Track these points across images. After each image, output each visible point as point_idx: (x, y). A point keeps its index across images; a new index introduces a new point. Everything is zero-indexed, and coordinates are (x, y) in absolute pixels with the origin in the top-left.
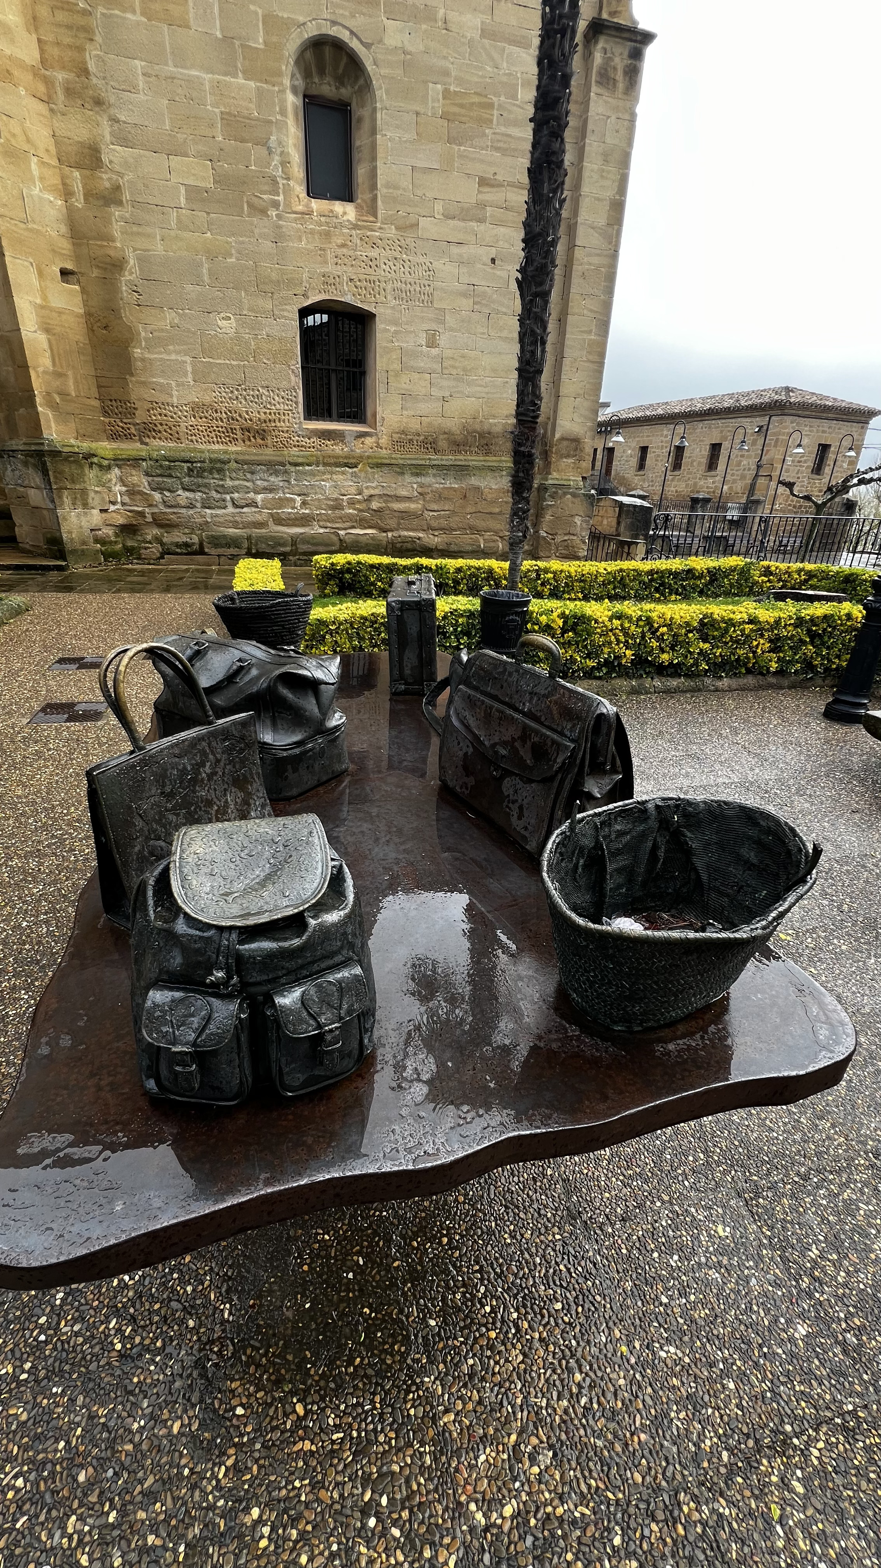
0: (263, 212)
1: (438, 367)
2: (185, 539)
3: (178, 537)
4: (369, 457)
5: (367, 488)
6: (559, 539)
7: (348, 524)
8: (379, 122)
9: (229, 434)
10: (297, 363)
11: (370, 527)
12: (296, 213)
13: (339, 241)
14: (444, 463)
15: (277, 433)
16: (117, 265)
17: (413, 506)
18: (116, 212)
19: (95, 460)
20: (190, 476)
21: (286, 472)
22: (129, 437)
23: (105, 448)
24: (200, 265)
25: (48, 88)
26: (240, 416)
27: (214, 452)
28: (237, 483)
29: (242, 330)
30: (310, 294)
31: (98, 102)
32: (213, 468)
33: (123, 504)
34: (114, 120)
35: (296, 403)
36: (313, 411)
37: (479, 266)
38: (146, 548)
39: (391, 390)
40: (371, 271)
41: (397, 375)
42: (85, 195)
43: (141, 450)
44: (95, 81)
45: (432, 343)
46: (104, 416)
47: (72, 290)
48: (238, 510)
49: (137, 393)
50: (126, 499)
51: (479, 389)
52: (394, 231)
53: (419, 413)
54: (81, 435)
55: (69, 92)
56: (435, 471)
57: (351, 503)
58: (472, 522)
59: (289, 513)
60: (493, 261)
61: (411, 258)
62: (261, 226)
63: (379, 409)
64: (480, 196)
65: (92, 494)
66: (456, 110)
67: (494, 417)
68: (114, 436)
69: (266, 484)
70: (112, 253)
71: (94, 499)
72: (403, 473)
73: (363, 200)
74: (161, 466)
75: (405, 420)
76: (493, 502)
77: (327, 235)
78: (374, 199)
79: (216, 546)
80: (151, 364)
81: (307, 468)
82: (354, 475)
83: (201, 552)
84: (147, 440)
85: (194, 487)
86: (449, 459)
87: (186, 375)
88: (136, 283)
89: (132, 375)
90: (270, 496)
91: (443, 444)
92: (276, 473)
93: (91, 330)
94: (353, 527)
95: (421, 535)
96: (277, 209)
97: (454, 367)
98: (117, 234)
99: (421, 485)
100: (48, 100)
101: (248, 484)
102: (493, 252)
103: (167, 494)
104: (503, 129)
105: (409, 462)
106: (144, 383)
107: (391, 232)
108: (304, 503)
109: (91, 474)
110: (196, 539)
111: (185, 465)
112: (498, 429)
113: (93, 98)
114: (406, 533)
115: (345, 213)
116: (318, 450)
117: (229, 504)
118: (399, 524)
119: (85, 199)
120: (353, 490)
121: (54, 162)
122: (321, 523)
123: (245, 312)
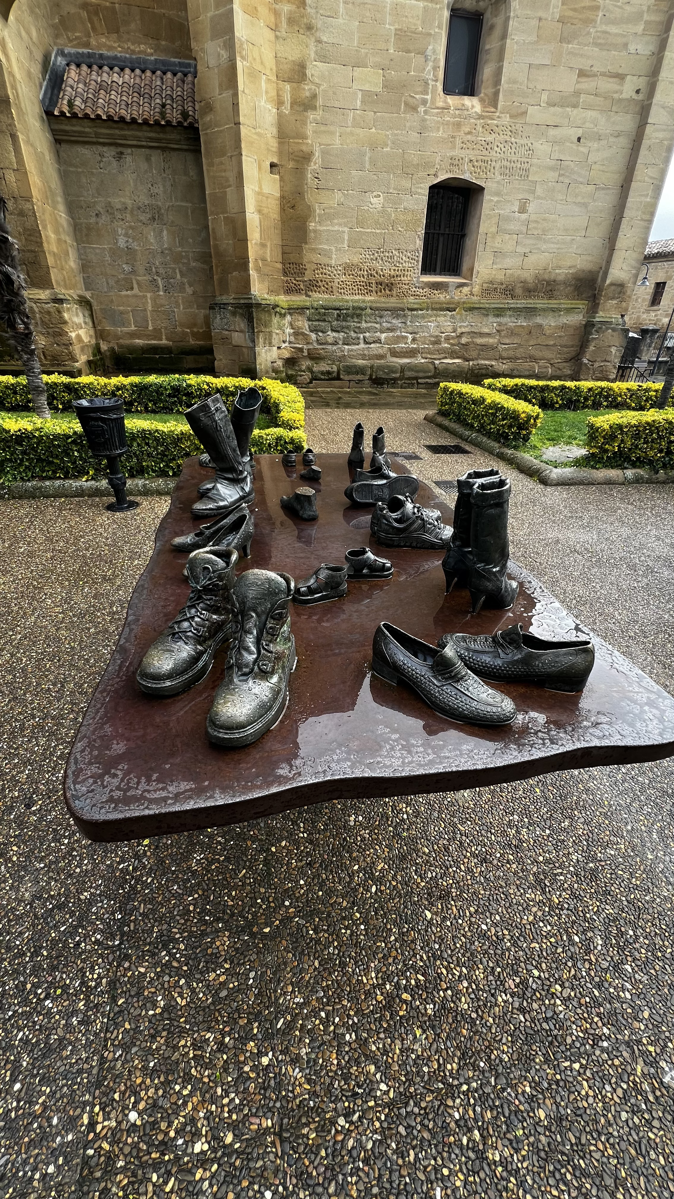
0: (414, 109)
1: (524, 229)
2: (328, 368)
3: (323, 367)
4: (464, 303)
5: (460, 327)
6: (596, 365)
7: (443, 355)
8: (510, 29)
9: (367, 288)
10: (421, 231)
11: (458, 358)
12: (438, 108)
13: (467, 130)
14: (518, 306)
15: (401, 285)
16: (306, 158)
17: (491, 341)
18: (311, 115)
19: (278, 309)
20: (338, 320)
21: (404, 316)
22: (298, 291)
23: (283, 300)
24: (364, 155)
25: (276, 19)
26: (377, 273)
27: (356, 301)
28: (369, 325)
29: (386, 205)
30: (439, 174)
31: (309, 28)
32: (354, 314)
33: (290, 342)
34: (319, 41)
35: (418, 261)
36: (427, 268)
37: (568, 144)
38: (301, 376)
39: (487, 248)
40: (485, 152)
41: (493, 237)
42: (291, 103)
43: (306, 301)
44: (309, 10)
45: (523, 210)
46: (284, 276)
47: (274, 178)
48: (367, 346)
49: (309, 257)
50: (292, 339)
51: (552, 246)
52: (508, 119)
53: (505, 266)
54: (271, 291)
55: (291, 21)
56: (511, 313)
57: (447, 339)
58: (533, 352)
59: (402, 348)
60: (579, 139)
61: (517, 140)
62: (411, 119)
63: (476, 265)
64: (578, 86)
65: (274, 336)
66: (571, 13)
67: (560, 268)
68: (289, 291)
69: (389, 325)
70: (304, 148)
71: (275, 340)
72: (487, 315)
73: (485, 94)
74: (319, 313)
75: (494, 272)
76: (550, 336)
77: (458, 125)
78: (496, 94)
79: (349, 373)
80: (320, 235)
81: (420, 312)
82: (452, 317)
83: (338, 378)
84: (310, 293)
85: (339, 329)
86: (521, 303)
87: (343, 243)
88: (318, 171)
89: (306, 243)
90: (391, 334)
91: (519, 291)
92: (397, 317)
93: (283, 209)
94: (446, 358)
95: (493, 363)
96: (425, 106)
97: (535, 228)
98: (309, 133)
99: (500, 324)
100: (275, 29)
101: (377, 326)
102: (579, 132)
103: (320, 334)
104: (604, 28)
105: (493, 306)
106: (314, 250)
107: (506, 119)
108: (414, 340)
109: (275, 320)
110: (335, 369)
111: (336, 312)
112: (561, 278)
113: (306, 24)
114: (483, 362)
115: (473, 106)
116: (428, 298)
117: (362, 341)
118: (479, 354)
119: (291, 107)
120: (450, 329)
121: (274, 78)
122: (424, 355)
123: (391, 191)
